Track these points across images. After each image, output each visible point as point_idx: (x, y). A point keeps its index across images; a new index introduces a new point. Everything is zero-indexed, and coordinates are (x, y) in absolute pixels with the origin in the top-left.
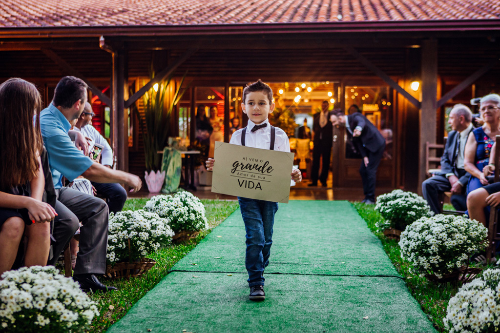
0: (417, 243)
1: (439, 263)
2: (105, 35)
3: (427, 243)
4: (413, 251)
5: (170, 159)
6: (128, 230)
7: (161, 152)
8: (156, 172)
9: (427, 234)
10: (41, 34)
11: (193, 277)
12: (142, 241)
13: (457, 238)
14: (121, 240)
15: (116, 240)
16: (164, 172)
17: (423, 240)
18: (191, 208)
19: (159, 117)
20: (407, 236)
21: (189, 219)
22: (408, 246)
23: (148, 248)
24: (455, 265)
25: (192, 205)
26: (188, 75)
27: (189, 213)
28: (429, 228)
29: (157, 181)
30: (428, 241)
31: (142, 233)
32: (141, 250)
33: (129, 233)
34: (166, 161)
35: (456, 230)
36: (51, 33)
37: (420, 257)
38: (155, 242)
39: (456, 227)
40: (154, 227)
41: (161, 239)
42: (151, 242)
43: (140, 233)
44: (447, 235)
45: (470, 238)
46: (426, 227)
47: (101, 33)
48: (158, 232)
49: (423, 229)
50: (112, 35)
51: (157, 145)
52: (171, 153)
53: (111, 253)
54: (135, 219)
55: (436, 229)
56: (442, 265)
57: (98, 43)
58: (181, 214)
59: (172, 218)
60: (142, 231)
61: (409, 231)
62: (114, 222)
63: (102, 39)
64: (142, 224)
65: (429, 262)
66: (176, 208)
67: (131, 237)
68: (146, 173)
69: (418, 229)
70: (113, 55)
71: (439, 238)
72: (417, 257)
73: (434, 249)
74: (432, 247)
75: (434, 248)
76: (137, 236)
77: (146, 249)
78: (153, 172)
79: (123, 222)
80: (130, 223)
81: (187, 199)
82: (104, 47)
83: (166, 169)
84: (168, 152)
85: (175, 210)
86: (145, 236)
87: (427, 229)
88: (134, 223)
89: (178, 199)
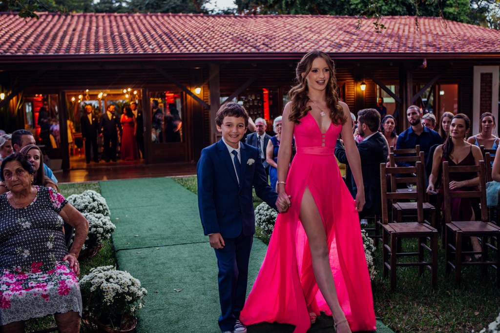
0: (267, 217)
4: (264, 221)
11: (137, 253)
12: (100, 234)
17: (270, 215)
18: (99, 202)
20: (259, 212)
22: (260, 219)
25: (98, 200)
31: (99, 229)
32: (99, 239)
37: (269, 225)
38: (107, 233)
40: (104, 224)
41: (110, 231)
42: (104, 234)
43: (98, 229)
48: (108, 227)
60: (98, 227)
61: (259, 210)
64: (97, 223)
66: (89, 203)
67: (92, 232)
72: (267, 225)
76: (96, 231)
77: (102, 238)
81: (93, 195)
88: (91, 222)
89: (88, 196)
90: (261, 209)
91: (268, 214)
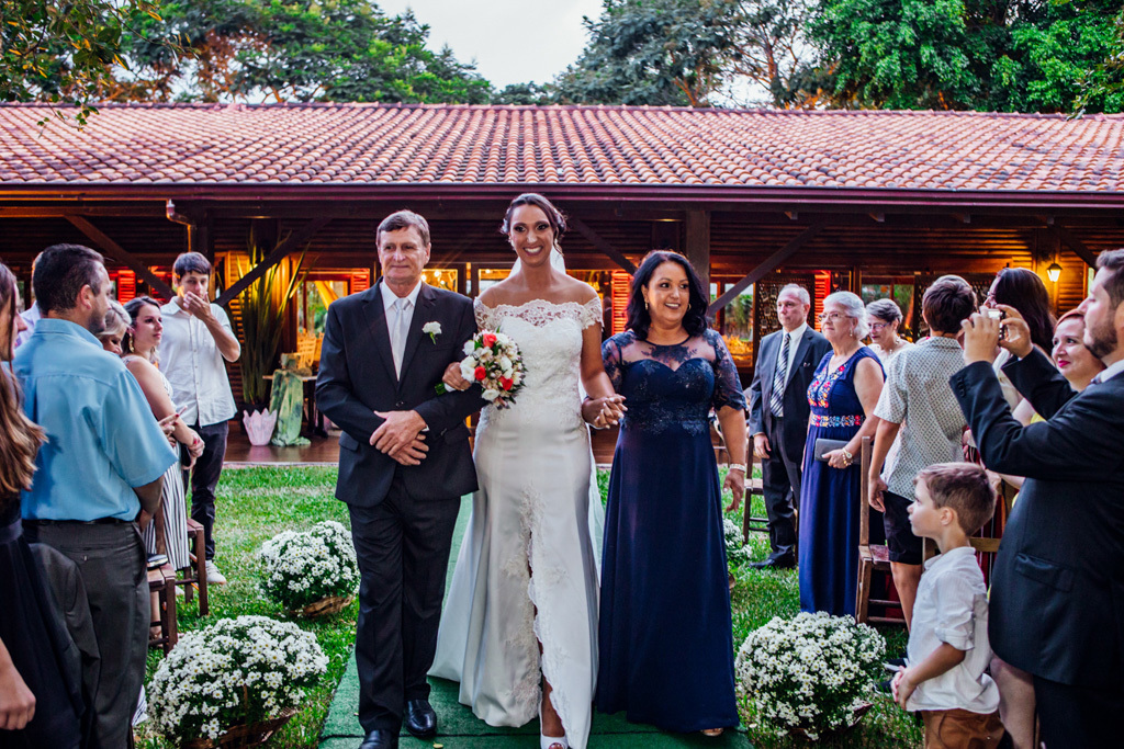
0: (775, 678)
1: (815, 717)
2: (176, 198)
3: (793, 679)
4: (765, 688)
5: (285, 389)
6: (242, 669)
7: (269, 377)
8: (261, 412)
9: (790, 659)
10: (65, 196)
12: (271, 689)
13: (843, 669)
14: (231, 690)
15: (220, 692)
16: (275, 412)
17: (785, 672)
18: (344, 557)
19: (264, 319)
20: (752, 655)
21: (341, 579)
22: (755, 678)
23: (282, 701)
24: (844, 722)
25: (345, 551)
26: (310, 250)
27: (341, 567)
28: (792, 648)
29: (263, 427)
30: (793, 675)
31: (270, 674)
32: (270, 705)
33: (245, 676)
34: (278, 393)
35: (839, 652)
36: (83, 195)
37: (779, 703)
38: (294, 688)
39: (839, 647)
40: (291, 658)
41: (306, 679)
42: (287, 689)
43: (266, 674)
44: (825, 664)
45: (864, 666)
46: (787, 645)
47: (169, 196)
48: (299, 669)
49: (781, 650)
50: (187, 198)
51: (261, 364)
52: (286, 380)
53: (211, 722)
54: (255, 642)
55: (808, 651)
56: (820, 720)
57: (164, 211)
58: (326, 570)
59: (312, 580)
60: (270, 671)
61: (754, 647)
62: (215, 652)
63: (170, 204)
64: (270, 654)
65: (796, 714)
66: (318, 559)
67: (249, 685)
68: (246, 413)
69: (773, 648)
70: (189, 227)
71: (813, 669)
72: (774, 701)
73: (806, 692)
74: (802, 690)
75: (807, 690)
76: (262, 680)
77: (278, 702)
78: (256, 413)
79: (231, 652)
80: (245, 651)
81: (335, 538)
82: (173, 217)
83: (278, 407)
84: (280, 378)
85: (317, 564)
86: (274, 679)
87: (788, 649)
88: (254, 652)
89: (321, 540)
90: (759, 646)
91: (779, 668)
